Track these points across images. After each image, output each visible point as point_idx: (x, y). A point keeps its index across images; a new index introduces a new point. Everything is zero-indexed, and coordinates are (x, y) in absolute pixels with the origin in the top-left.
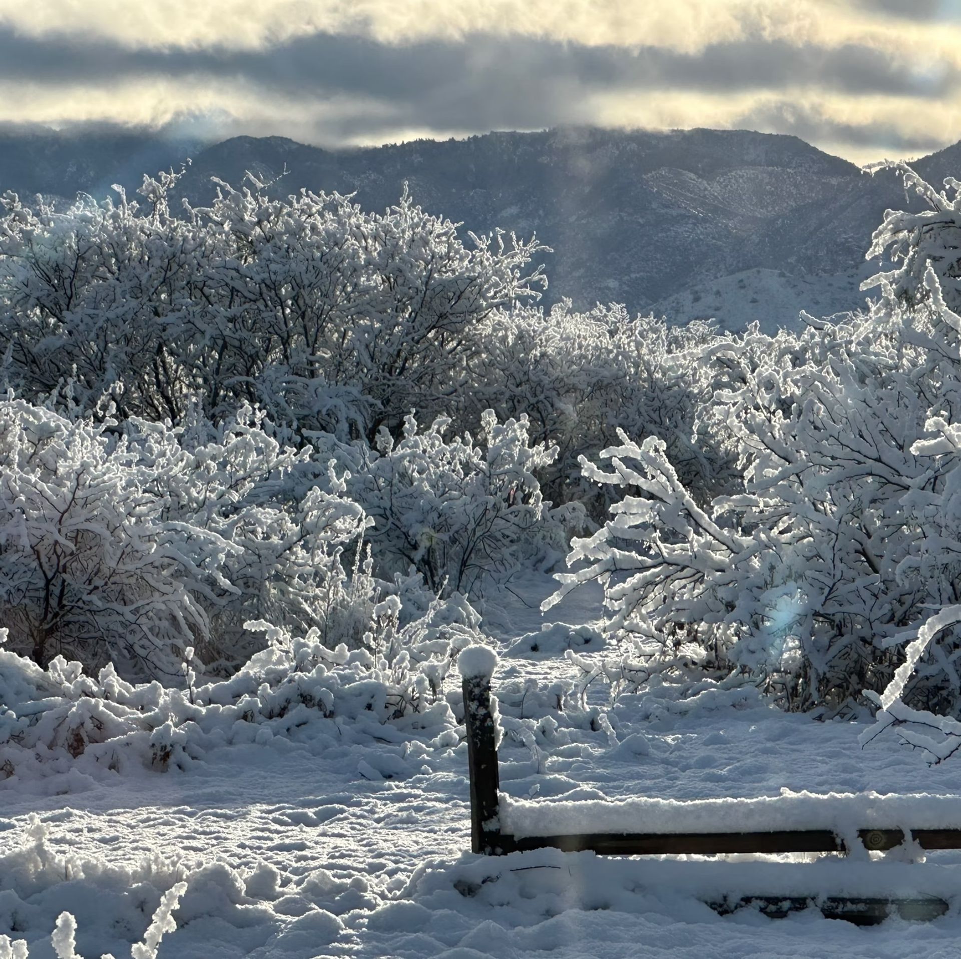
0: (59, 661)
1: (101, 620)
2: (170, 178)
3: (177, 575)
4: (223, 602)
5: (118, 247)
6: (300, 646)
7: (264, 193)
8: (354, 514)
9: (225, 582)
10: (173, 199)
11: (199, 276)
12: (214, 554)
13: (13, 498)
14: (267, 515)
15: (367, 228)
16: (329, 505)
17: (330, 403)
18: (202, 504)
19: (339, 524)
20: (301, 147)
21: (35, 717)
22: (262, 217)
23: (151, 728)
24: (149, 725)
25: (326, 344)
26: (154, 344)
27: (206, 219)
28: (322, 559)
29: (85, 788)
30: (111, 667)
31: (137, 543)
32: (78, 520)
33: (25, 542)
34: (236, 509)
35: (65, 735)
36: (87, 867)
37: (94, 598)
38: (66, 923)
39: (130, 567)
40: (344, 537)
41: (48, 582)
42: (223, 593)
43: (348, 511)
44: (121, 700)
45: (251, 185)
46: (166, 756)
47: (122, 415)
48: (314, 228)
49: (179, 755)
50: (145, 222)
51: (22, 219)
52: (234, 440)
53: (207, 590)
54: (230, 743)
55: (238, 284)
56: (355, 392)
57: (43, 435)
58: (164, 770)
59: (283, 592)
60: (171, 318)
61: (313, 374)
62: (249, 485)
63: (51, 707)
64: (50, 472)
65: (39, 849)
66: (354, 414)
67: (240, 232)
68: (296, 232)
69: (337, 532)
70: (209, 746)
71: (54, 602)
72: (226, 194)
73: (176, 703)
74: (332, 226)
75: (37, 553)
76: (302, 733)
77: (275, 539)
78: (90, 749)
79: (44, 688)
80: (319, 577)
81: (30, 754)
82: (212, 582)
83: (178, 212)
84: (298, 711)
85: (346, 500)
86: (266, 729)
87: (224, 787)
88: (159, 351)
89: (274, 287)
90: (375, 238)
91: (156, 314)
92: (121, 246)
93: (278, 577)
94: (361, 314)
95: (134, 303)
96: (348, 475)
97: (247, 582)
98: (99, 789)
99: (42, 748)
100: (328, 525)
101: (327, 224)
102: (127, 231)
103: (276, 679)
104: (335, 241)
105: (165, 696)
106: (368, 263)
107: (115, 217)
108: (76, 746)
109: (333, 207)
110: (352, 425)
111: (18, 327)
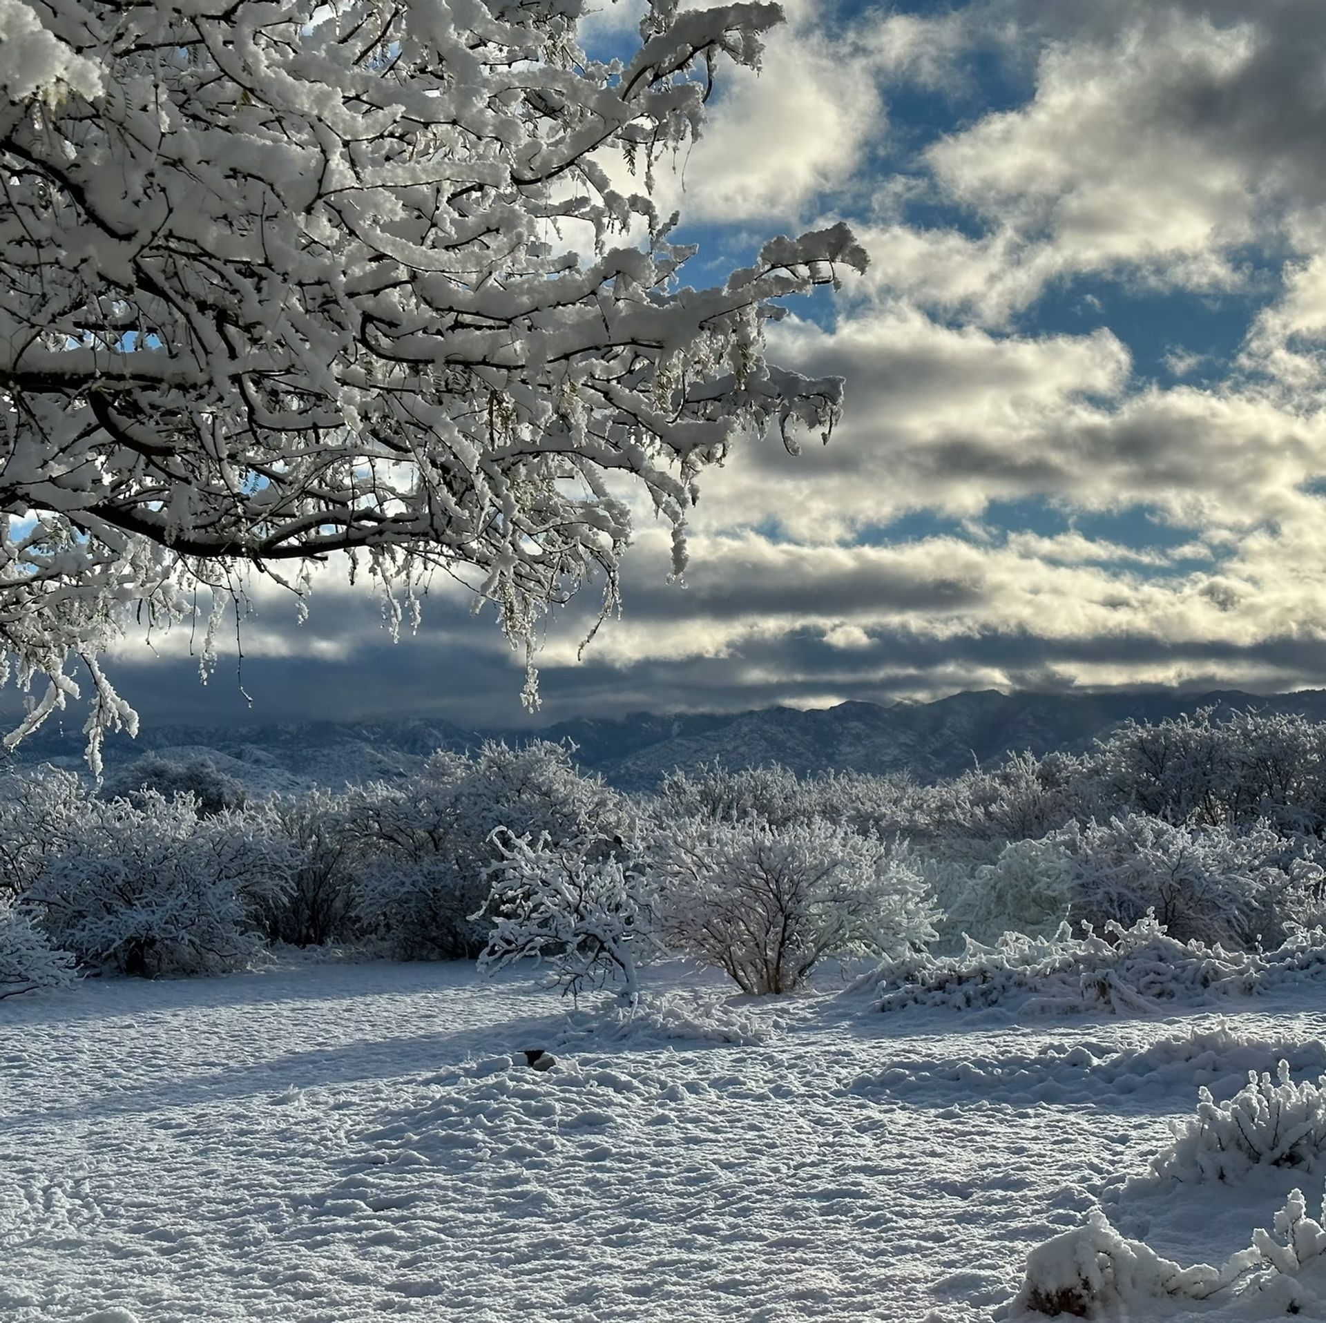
0: (1193, 941)
1: (1193, 923)
2: (1209, 709)
3: (1231, 901)
4: (1253, 914)
5: (1185, 743)
6: (1313, 934)
7: (1257, 715)
8: (1318, 870)
9: (1255, 904)
10: (1211, 719)
11: (1226, 756)
12: (1250, 890)
13: (1149, 863)
14: (1274, 871)
15: (1309, 731)
16: (1305, 866)
17: (1295, 817)
18: (1240, 867)
19: (1310, 875)
20: (1247, 695)
21: (1183, 968)
22: (1257, 727)
23: (1242, 974)
24: (1241, 973)
25: (1292, 788)
26: (1204, 789)
27: (1228, 729)
28: (1301, 892)
29: (1212, 1003)
30: (1218, 944)
31: (1212, 886)
32: (1181, 874)
33: (1156, 885)
34: (1257, 869)
35: (1199, 977)
36: (1248, 1040)
37: (1190, 912)
38: (1284, 1064)
39: (1207, 896)
40: (1312, 882)
41: (1167, 904)
42: (1254, 909)
43: (1315, 869)
44: (1225, 960)
45: (1250, 712)
46: (1251, 988)
47: (1198, 823)
48: (1283, 732)
49: (1257, 987)
50: (1198, 731)
51: (1136, 730)
52: (1256, 835)
53: (1245, 909)
54: (1283, 981)
55: (1246, 760)
56: (1308, 811)
57: (1159, 834)
58: (1251, 995)
59: (1282, 910)
60: (1213, 776)
61: (1285, 803)
62: (1263, 857)
63: (1191, 964)
64: (1166, 851)
65: (1223, 1030)
66: (1307, 822)
67: (1246, 734)
68: (1274, 734)
69: (1309, 879)
70: (1273, 983)
71: (1169, 914)
72: (1237, 716)
73: (1254, 963)
74: (1292, 731)
75: (1161, 890)
76: (1319, 977)
77: (1277, 883)
78: (1213, 984)
79: (1187, 954)
80: (1300, 902)
81: (1183, 986)
82: (1248, 904)
83: (1214, 725)
84: (1316, 966)
85: (1314, 864)
86: (1301, 975)
87: (1283, 1004)
88: (1207, 793)
89: (1265, 761)
90: (1314, 736)
91: (1205, 775)
92: (1187, 742)
93: (1279, 903)
94: (1309, 774)
95: (1194, 770)
96: (1313, 851)
97: (1264, 904)
98: (1219, 1003)
99: (1188, 984)
100: (1305, 876)
101: (1289, 730)
102: (1189, 735)
103: (1303, 950)
104: (1294, 737)
105: (1246, 958)
106: (1312, 748)
107: (1183, 728)
108: (1205, 983)
109: (1291, 722)
110: (1306, 827)
111: (1137, 783)
